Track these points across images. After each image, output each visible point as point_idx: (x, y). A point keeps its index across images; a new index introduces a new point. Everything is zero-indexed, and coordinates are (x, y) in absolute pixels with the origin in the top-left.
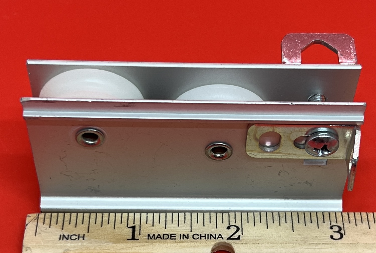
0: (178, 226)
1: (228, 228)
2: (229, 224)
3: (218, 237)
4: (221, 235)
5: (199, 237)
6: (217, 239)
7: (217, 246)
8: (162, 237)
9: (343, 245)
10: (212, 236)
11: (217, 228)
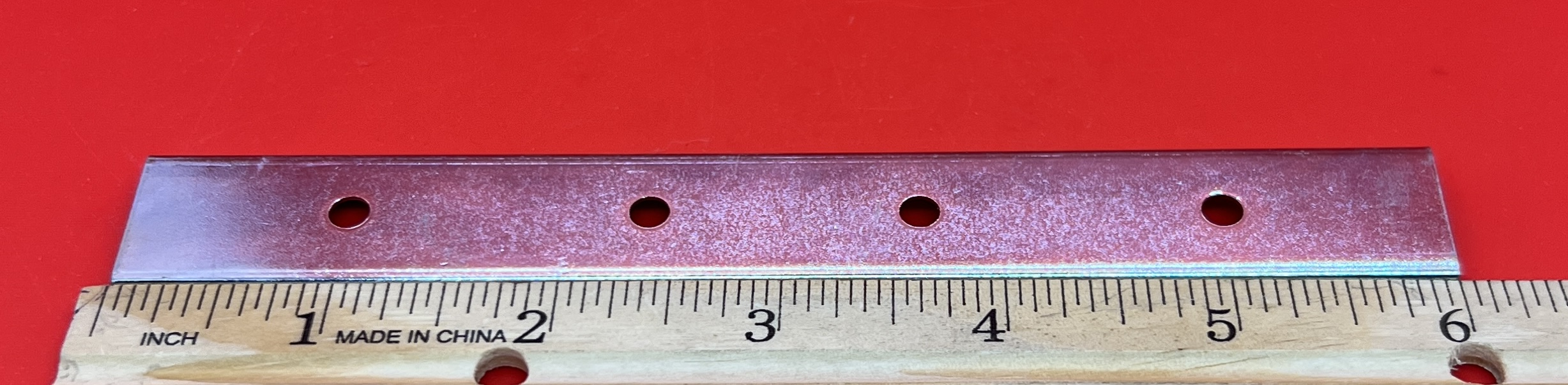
3: (496, 338)
4: (502, 334)
6: (493, 340)
7: (492, 357)
8: (369, 337)
9: (771, 353)
10: (481, 338)
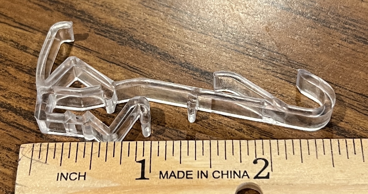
0: (196, 159)
1: (255, 162)
2: (256, 157)
3: (244, 175)
4: (246, 173)
5: (220, 175)
6: (242, 177)
8: (177, 176)
10: (235, 174)
11: (241, 162)
